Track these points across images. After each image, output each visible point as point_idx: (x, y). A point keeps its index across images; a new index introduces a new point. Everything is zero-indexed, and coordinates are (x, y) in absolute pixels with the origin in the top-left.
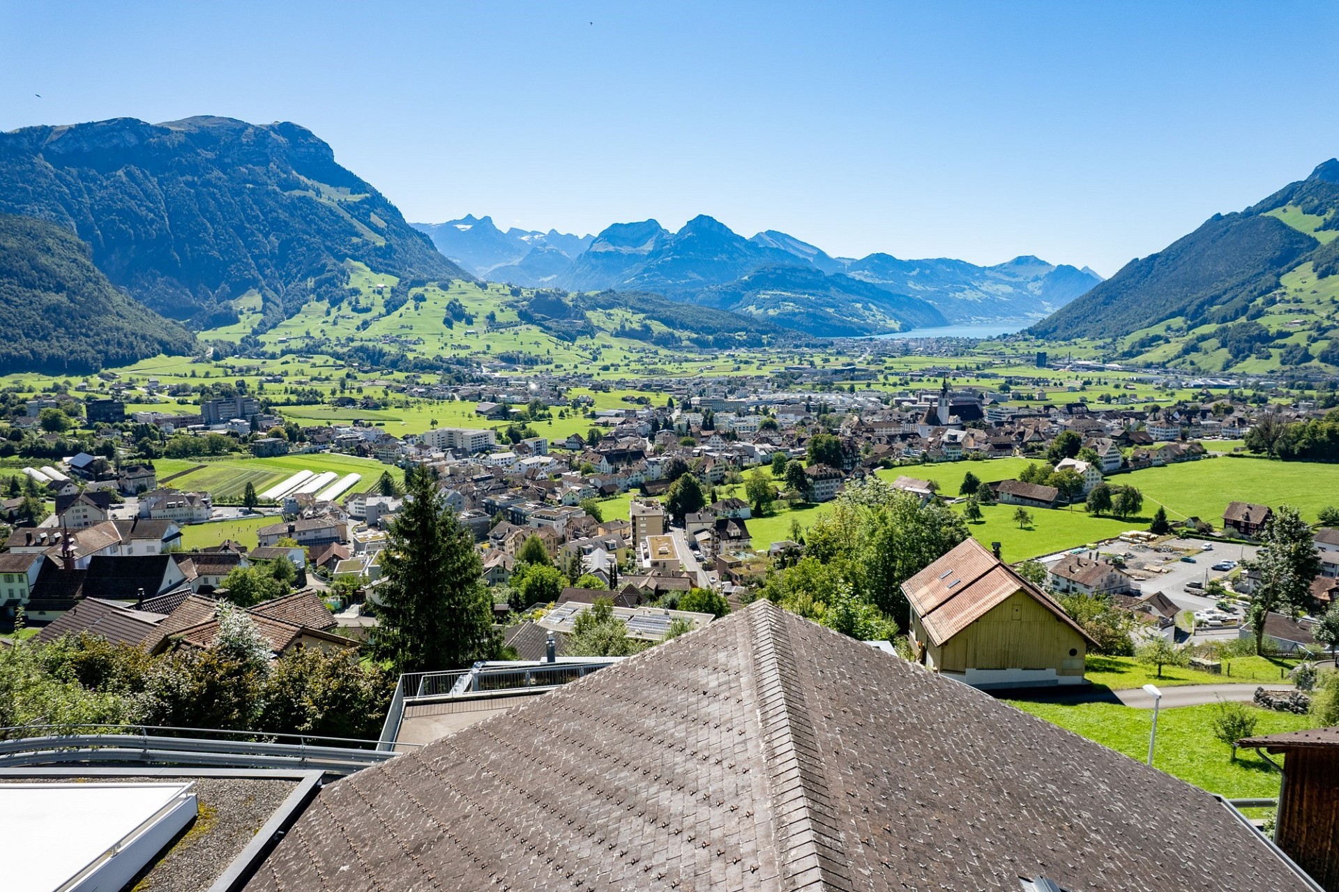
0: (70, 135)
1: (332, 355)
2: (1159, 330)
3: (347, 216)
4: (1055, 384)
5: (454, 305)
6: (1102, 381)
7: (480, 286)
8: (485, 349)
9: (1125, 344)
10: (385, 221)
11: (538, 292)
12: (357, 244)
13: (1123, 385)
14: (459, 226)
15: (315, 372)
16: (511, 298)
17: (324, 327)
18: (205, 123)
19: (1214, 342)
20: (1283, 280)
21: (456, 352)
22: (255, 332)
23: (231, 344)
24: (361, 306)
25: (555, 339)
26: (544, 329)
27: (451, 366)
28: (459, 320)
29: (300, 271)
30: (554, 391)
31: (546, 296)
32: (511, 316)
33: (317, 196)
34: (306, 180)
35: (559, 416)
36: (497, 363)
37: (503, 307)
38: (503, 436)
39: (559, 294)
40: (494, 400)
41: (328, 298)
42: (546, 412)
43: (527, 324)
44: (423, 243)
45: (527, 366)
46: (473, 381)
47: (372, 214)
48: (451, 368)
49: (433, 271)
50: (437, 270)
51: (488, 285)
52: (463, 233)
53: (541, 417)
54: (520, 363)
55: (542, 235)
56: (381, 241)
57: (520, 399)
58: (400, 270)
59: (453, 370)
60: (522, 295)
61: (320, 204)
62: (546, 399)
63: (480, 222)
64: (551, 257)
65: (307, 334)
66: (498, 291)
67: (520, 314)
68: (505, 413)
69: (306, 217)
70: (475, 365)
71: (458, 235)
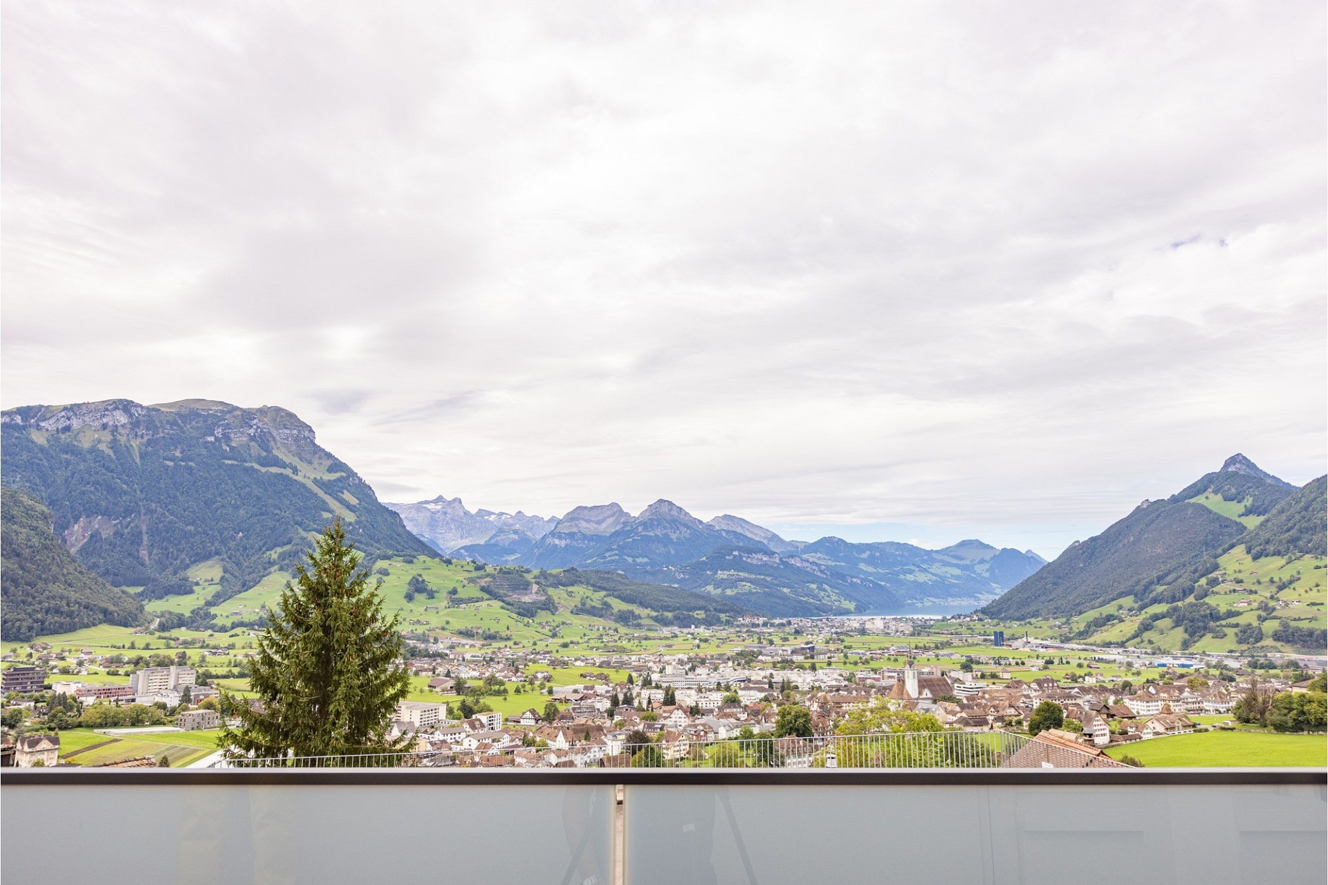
0: (63, 414)
2: (1110, 609)
3: (321, 493)
4: (1017, 664)
5: (417, 580)
6: (1064, 661)
7: (444, 562)
8: (443, 624)
9: (1079, 623)
10: (357, 498)
11: (501, 569)
12: (327, 519)
13: (1085, 665)
14: (429, 506)
16: (475, 574)
18: (197, 406)
19: (1165, 623)
20: (1222, 560)
21: (413, 628)
22: (209, 604)
23: (180, 616)
25: (515, 616)
26: (505, 606)
27: (407, 641)
28: (420, 594)
29: (265, 544)
30: (511, 667)
31: (509, 573)
32: (473, 591)
33: (294, 473)
34: (285, 459)
35: (515, 691)
36: (455, 639)
37: (466, 582)
38: (455, 711)
39: (522, 572)
40: (448, 675)
41: (290, 570)
42: (502, 688)
43: (489, 599)
44: (393, 521)
45: (485, 642)
46: (429, 656)
47: (345, 491)
48: (407, 644)
49: (399, 547)
50: (403, 546)
51: (453, 561)
52: (433, 513)
53: (498, 693)
54: (478, 640)
55: (509, 516)
56: (350, 517)
57: (476, 674)
58: (367, 545)
59: (409, 645)
60: (485, 571)
61: (296, 481)
62: (503, 674)
63: (450, 503)
64: (516, 537)
65: (263, 607)
66: (462, 567)
67: (483, 589)
68: (459, 688)
69: (279, 492)
70: (432, 640)
71: (428, 514)
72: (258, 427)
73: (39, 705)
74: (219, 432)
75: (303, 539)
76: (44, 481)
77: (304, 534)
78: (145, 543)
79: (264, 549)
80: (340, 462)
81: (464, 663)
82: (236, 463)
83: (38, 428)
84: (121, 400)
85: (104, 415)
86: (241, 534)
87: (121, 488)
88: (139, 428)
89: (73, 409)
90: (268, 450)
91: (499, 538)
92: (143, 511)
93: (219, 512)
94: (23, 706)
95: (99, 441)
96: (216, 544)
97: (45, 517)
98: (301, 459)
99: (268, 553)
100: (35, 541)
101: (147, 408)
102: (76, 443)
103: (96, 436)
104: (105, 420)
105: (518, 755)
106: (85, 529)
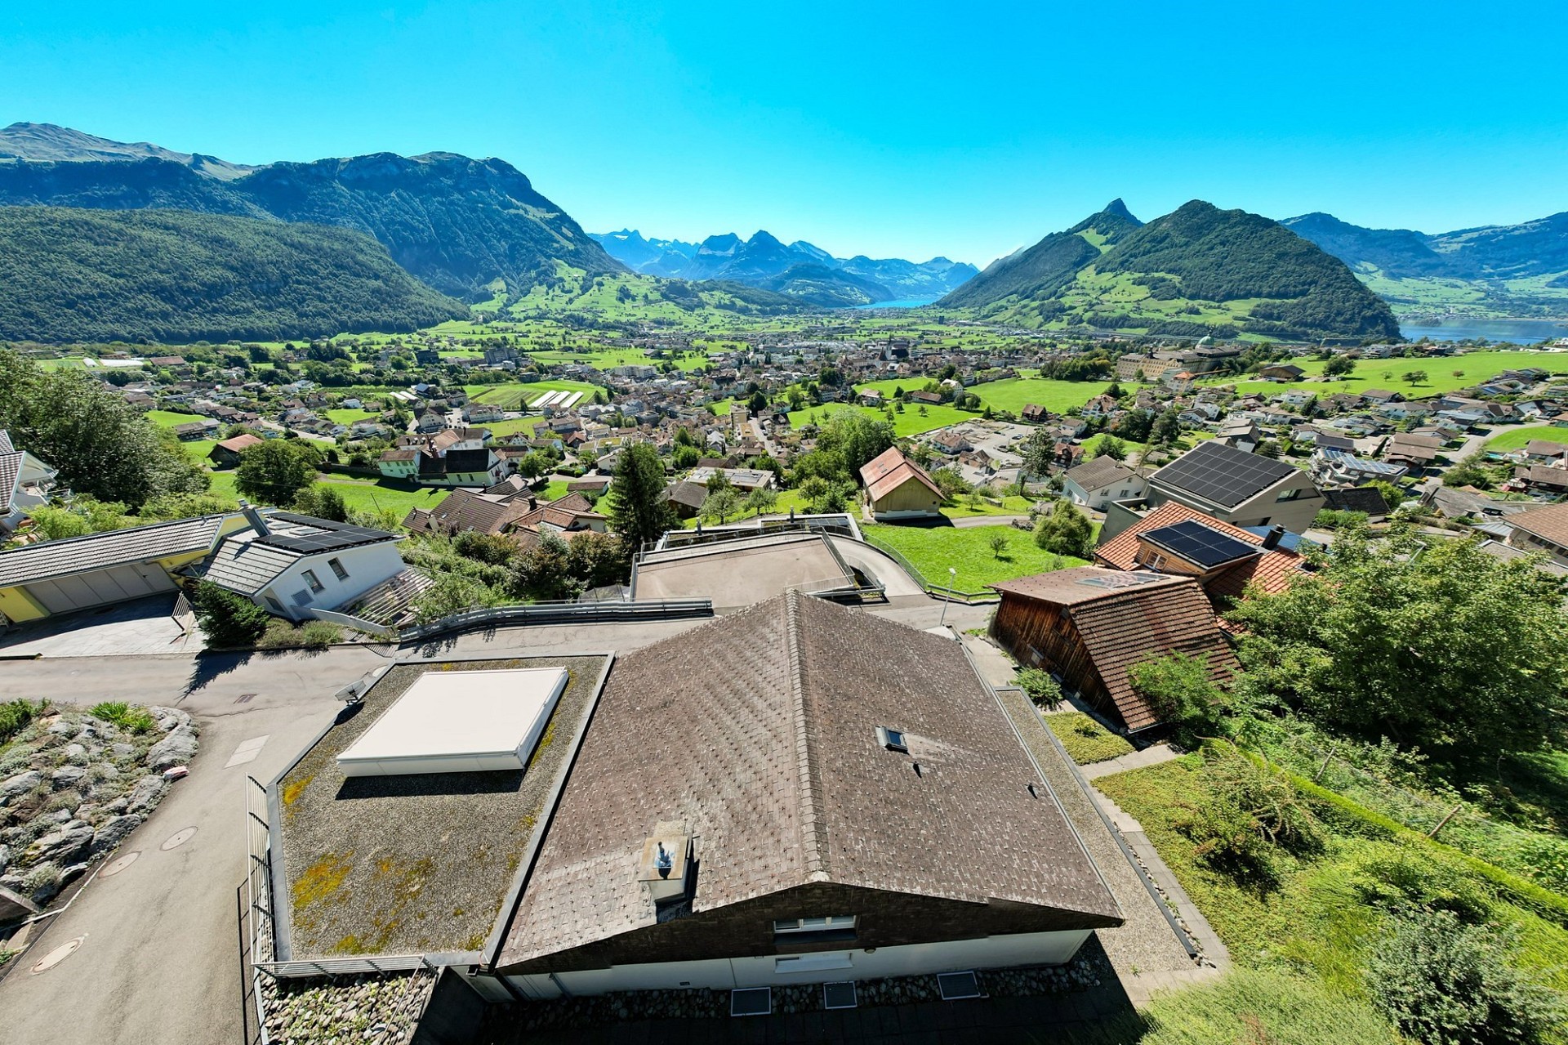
0: (352, 165)
1: (555, 320)
3: (548, 229)
5: (623, 289)
7: (637, 277)
8: (644, 316)
9: (986, 310)
10: (572, 232)
11: (670, 281)
12: (557, 248)
14: (619, 236)
15: (546, 331)
16: (656, 285)
17: (546, 302)
18: (441, 157)
19: (1036, 312)
20: (1078, 275)
21: (628, 318)
22: (505, 305)
23: (492, 313)
24: (566, 289)
25: (682, 310)
26: (677, 305)
28: (627, 298)
31: (675, 284)
32: (657, 296)
33: (525, 214)
34: (517, 202)
37: (652, 290)
39: (683, 283)
41: (545, 284)
43: (667, 301)
44: (597, 247)
47: (562, 227)
48: (627, 328)
49: (606, 267)
51: (640, 276)
52: (622, 242)
53: (680, 357)
55: (670, 243)
56: (571, 246)
58: (585, 265)
60: (661, 282)
61: (528, 220)
63: (632, 234)
66: (648, 280)
67: (662, 295)
69: (521, 229)
70: (640, 326)
71: (618, 242)
75: (547, 262)
77: (546, 259)
80: (553, 204)
83: (341, 178)
84: (386, 154)
85: (381, 167)
89: (358, 162)
98: (527, 202)
99: (529, 272)
101: (407, 160)
104: (383, 171)
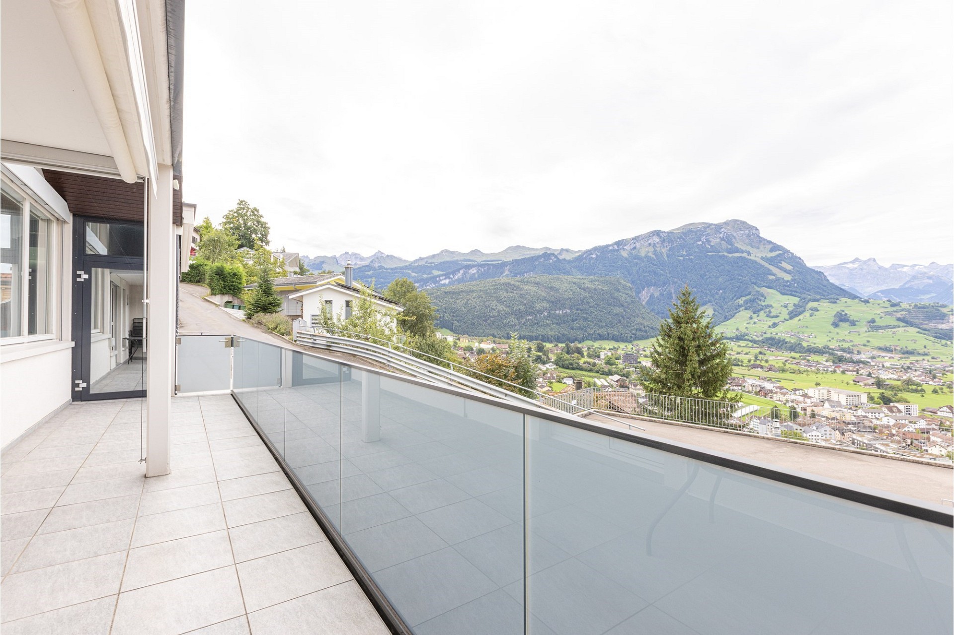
0: (632, 241)
1: (751, 341)
3: (767, 265)
5: (841, 314)
7: (862, 301)
8: (865, 342)
10: (792, 266)
11: (916, 306)
12: (772, 279)
14: (847, 266)
15: (740, 350)
16: (890, 309)
17: (747, 325)
18: (691, 227)
21: (840, 344)
24: (772, 315)
25: (932, 339)
26: (921, 331)
27: (836, 352)
28: (844, 323)
29: (735, 295)
30: (928, 375)
31: (924, 308)
32: (892, 321)
33: (748, 255)
34: (742, 248)
35: (933, 392)
36: (875, 353)
37: (883, 315)
38: (876, 399)
39: (938, 306)
40: (869, 375)
41: (751, 310)
42: (919, 388)
43: (905, 327)
44: (819, 277)
45: (903, 356)
46: (853, 362)
47: (783, 262)
48: (835, 353)
49: (825, 293)
50: (828, 293)
51: (870, 301)
52: (851, 270)
53: (916, 391)
54: (897, 354)
55: (921, 267)
56: (788, 277)
57: (895, 377)
58: (800, 293)
59: (837, 354)
60: (901, 307)
61: (750, 259)
62: (920, 379)
63: (865, 262)
64: (931, 281)
65: (737, 329)
66: (879, 305)
67: (899, 319)
68: (879, 384)
69: (740, 267)
70: (856, 352)
71: (847, 271)
72: (725, 233)
73: (637, 370)
74: (703, 239)
75: (757, 292)
76: (629, 273)
77: (758, 289)
78: (674, 298)
79: (735, 298)
80: (777, 245)
81: (884, 369)
82: (714, 254)
83: (624, 249)
84: (655, 231)
85: (649, 240)
86: (721, 291)
87: (660, 273)
88: (664, 243)
89: (636, 239)
90: (731, 244)
91: (913, 283)
92: (671, 283)
93: (708, 280)
94: (631, 369)
95: (648, 252)
96: (709, 297)
97: (631, 289)
98: (752, 247)
99: (738, 300)
100: (628, 300)
101: (668, 232)
102: (639, 254)
103: (647, 249)
104: (649, 242)
105: (934, 435)
106: (647, 293)
